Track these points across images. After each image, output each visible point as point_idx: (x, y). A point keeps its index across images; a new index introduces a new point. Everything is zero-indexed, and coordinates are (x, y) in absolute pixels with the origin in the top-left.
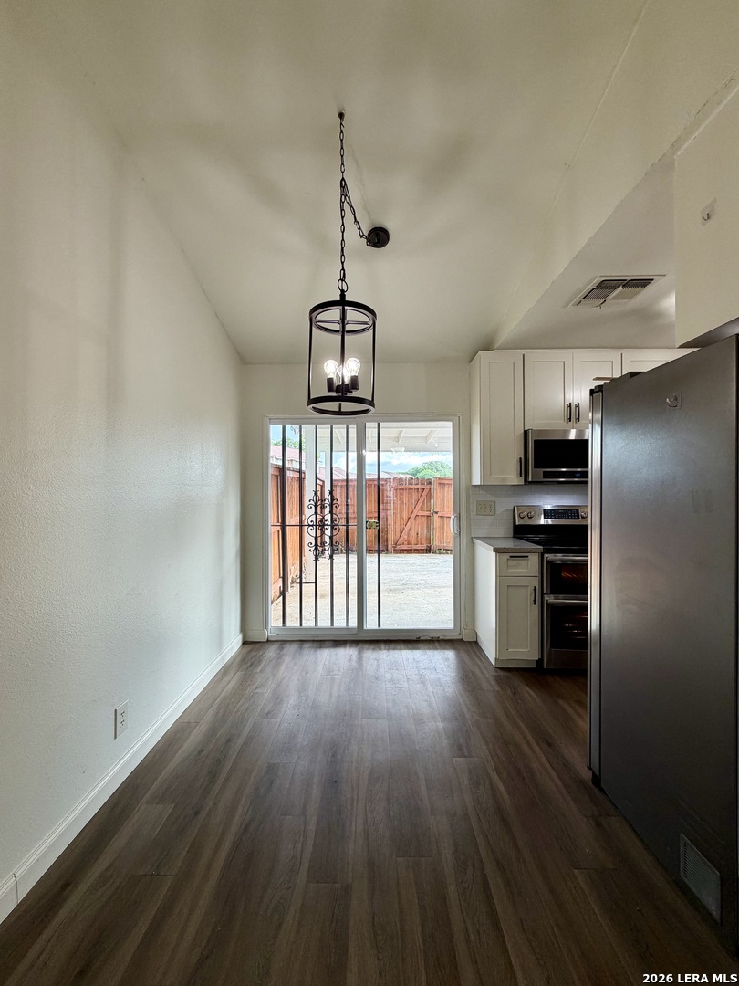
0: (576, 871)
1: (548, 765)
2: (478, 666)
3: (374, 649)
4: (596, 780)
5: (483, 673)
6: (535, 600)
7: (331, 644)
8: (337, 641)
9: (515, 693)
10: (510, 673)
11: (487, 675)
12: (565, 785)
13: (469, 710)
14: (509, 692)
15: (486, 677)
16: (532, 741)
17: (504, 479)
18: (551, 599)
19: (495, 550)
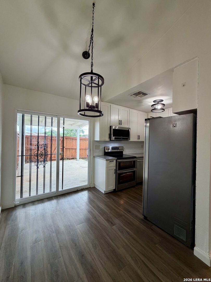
0: (157, 245)
1: (133, 218)
2: (99, 194)
3: (65, 198)
4: (146, 218)
5: (102, 196)
6: (115, 173)
7: (46, 200)
8: (49, 198)
9: (113, 200)
10: (109, 194)
11: (104, 197)
12: (140, 222)
13: (106, 209)
14: (112, 200)
15: (103, 197)
16: (126, 213)
17: (105, 139)
18: (119, 172)
19: (106, 160)
